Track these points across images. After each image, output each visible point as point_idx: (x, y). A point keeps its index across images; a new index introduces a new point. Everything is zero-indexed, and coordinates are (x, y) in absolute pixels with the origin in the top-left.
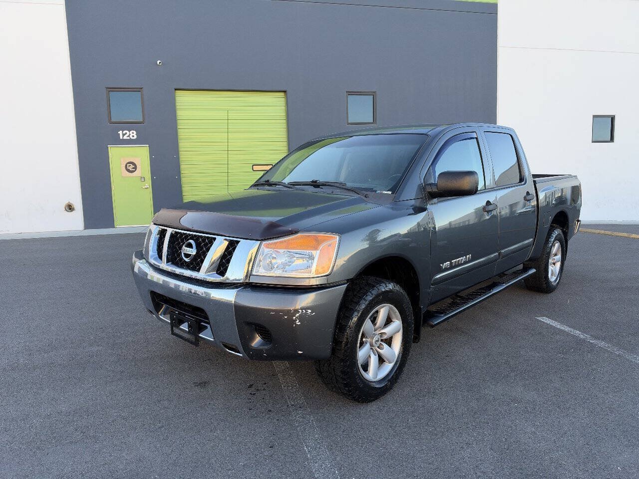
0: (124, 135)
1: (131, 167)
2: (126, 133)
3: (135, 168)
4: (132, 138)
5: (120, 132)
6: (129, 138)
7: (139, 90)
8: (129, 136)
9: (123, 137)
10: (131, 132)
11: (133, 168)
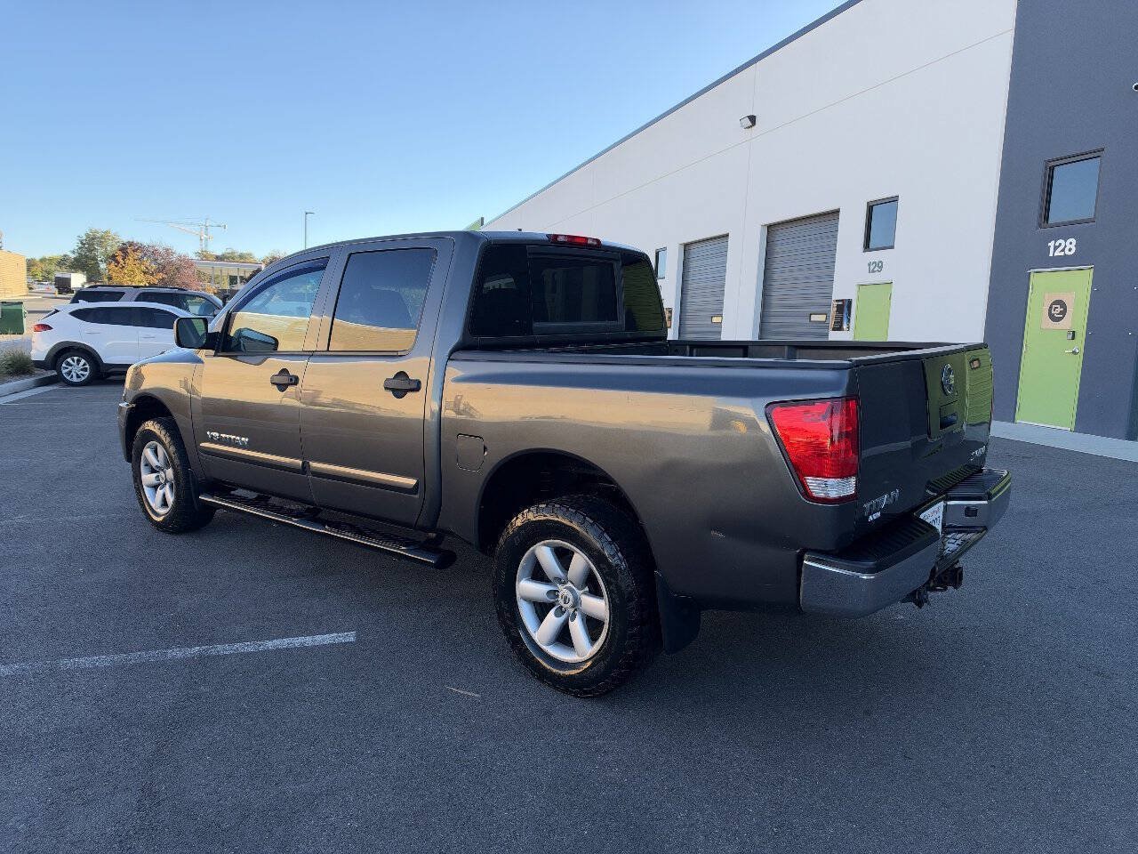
0: (1056, 248)
1: (1058, 310)
2: (1060, 244)
3: (1064, 313)
4: (1067, 252)
5: (1051, 244)
6: (1062, 254)
7: (1095, 154)
8: (1063, 250)
9: (1054, 252)
10: (1069, 241)
11: (1061, 313)
